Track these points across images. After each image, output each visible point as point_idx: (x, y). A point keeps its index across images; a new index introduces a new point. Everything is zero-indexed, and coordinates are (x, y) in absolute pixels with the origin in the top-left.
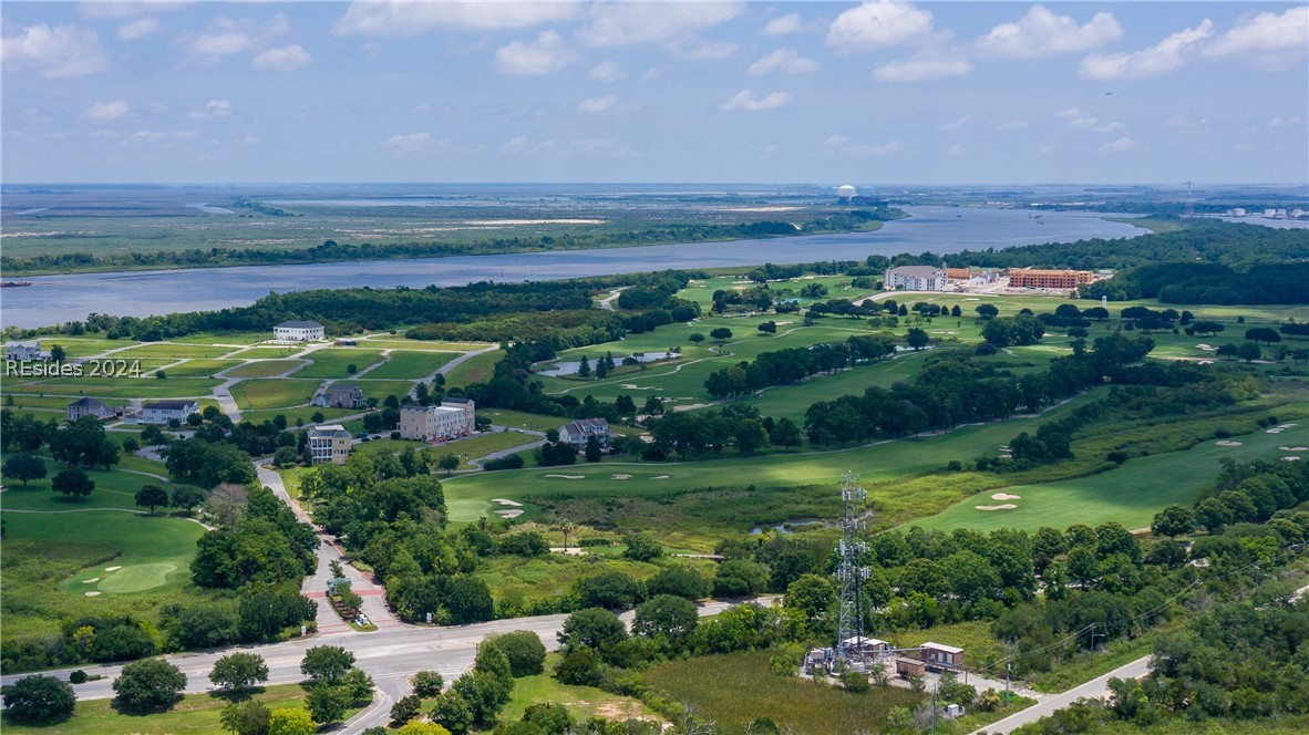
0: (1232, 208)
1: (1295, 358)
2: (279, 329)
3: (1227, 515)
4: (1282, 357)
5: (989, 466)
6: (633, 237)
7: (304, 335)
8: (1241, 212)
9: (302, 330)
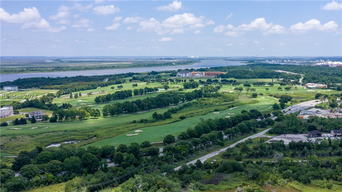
0: (266, 60)
1: (251, 90)
2: (5, 87)
3: (187, 136)
4: (248, 90)
5: (144, 121)
6: (135, 66)
7: (11, 89)
8: (268, 61)
9: (11, 87)
